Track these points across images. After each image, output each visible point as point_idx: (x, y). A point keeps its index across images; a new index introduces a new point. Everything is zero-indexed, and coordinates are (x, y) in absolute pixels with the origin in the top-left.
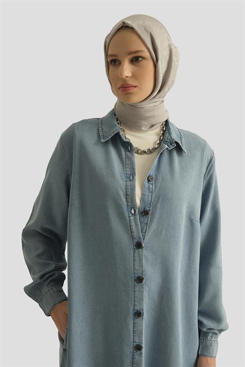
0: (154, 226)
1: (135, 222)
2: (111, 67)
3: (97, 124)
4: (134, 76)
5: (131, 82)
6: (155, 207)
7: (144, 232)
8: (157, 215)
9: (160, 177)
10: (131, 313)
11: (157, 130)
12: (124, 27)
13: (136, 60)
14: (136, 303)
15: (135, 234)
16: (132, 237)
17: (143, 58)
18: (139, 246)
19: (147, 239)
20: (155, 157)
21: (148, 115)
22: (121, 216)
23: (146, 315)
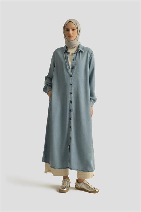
0: (75, 71)
1: (70, 71)
2: (66, 32)
3: (61, 49)
4: (73, 34)
5: (72, 35)
6: (75, 67)
7: (72, 73)
8: (75, 68)
9: (76, 60)
10: (69, 93)
11: (77, 48)
12: (70, 21)
13: (73, 30)
14: (71, 90)
15: (70, 73)
16: (69, 74)
17: (75, 30)
18: (71, 76)
19: (73, 74)
20: (75, 54)
21: (74, 44)
22: (67, 69)
23: (73, 93)
